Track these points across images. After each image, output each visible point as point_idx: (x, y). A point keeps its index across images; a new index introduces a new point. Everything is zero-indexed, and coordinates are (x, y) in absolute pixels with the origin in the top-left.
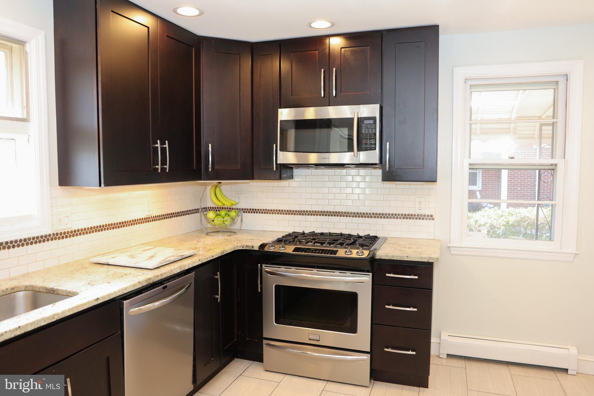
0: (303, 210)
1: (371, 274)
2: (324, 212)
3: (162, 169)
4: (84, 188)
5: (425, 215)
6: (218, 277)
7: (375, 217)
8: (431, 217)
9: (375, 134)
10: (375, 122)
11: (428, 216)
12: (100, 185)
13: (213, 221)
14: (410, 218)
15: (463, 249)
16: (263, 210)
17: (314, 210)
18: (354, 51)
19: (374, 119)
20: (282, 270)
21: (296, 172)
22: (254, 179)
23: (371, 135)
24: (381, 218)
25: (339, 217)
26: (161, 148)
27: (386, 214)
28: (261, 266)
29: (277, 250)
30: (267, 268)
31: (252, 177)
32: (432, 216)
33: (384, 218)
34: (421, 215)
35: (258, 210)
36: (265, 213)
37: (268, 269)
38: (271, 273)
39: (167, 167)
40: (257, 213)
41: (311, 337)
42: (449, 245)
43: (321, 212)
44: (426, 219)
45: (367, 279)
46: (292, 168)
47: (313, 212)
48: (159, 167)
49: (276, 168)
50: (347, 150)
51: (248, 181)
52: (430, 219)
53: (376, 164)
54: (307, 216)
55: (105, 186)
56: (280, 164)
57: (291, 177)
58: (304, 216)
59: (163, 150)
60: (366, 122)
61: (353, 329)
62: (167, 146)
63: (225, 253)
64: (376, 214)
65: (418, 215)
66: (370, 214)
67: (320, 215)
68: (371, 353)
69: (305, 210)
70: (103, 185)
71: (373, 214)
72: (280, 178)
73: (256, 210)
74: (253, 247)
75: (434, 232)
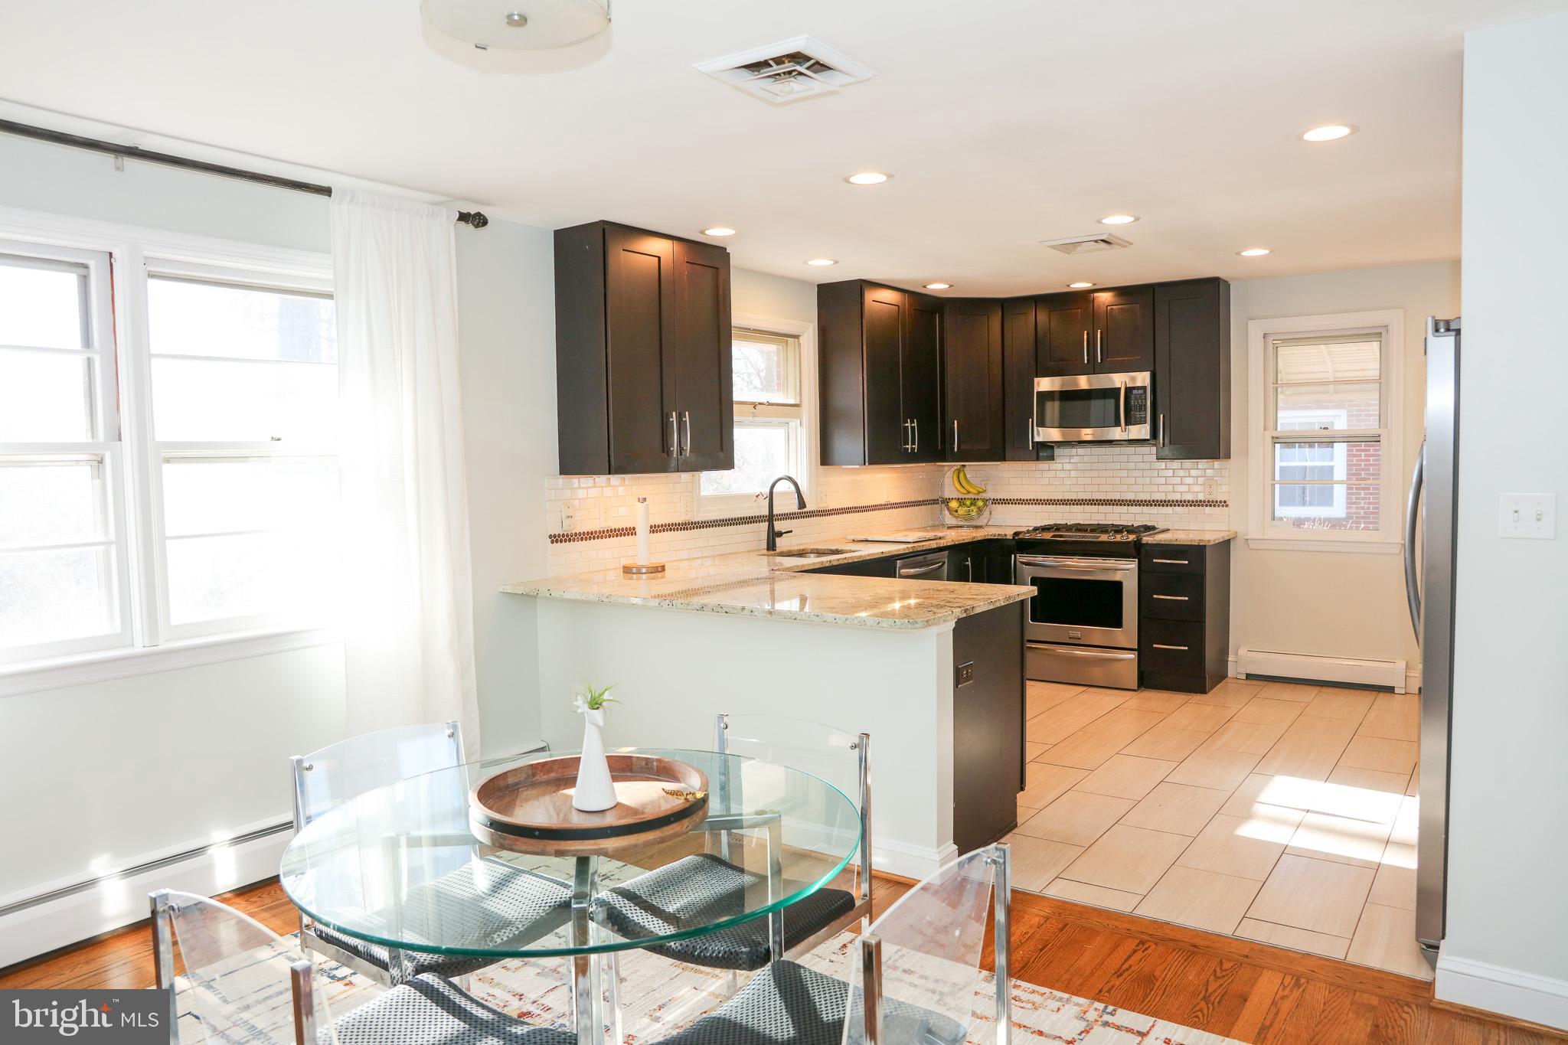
0: (1066, 498)
1: (1137, 560)
2: (1093, 500)
3: (912, 448)
4: (844, 467)
5: (1217, 502)
6: (969, 563)
7: (1155, 505)
8: (1224, 504)
9: (1145, 405)
10: (1145, 392)
11: (1221, 502)
12: (865, 464)
13: (957, 511)
14: (1199, 506)
15: (1265, 541)
16: (1017, 500)
17: (1080, 498)
18: (1122, 309)
19: (1144, 388)
20: (1039, 559)
21: (1057, 451)
22: (1007, 458)
23: (1141, 406)
24: (1163, 506)
25: (1111, 506)
26: (911, 427)
27: (1169, 501)
28: (1015, 557)
29: (1032, 537)
30: (1022, 558)
31: (1003, 458)
32: (1225, 502)
33: (1167, 506)
34: (1213, 502)
35: (1010, 500)
36: (1019, 503)
37: (1024, 560)
38: (1027, 564)
39: (916, 446)
40: (1009, 503)
41: (1071, 635)
42: (1246, 537)
43: (1090, 500)
44: (1219, 506)
45: (1132, 565)
46: (1052, 447)
47: (1079, 500)
48: (909, 446)
49: (1032, 446)
50: (1113, 424)
51: (999, 463)
52: (1223, 506)
53: (1148, 440)
54: (1072, 506)
55: (869, 464)
56: (1037, 442)
57: (1052, 458)
58: (1068, 506)
59: (913, 428)
60: (1135, 392)
61: (1118, 623)
62: (915, 425)
63: (976, 540)
64: (1157, 501)
65: (1208, 501)
66: (1149, 501)
67: (1088, 504)
68: (1139, 650)
69: (1070, 498)
70: (867, 464)
71: (1153, 501)
72: (1038, 459)
73: (1007, 500)
74: (1006, 535)
75: (1229, 522)
